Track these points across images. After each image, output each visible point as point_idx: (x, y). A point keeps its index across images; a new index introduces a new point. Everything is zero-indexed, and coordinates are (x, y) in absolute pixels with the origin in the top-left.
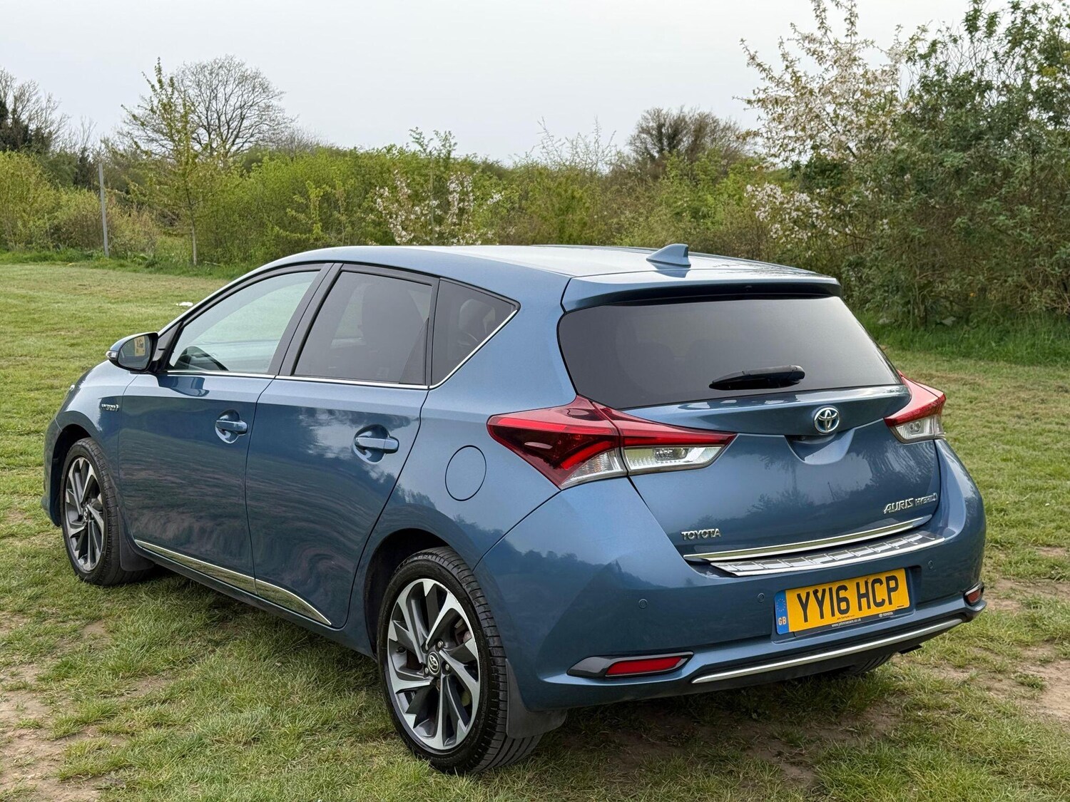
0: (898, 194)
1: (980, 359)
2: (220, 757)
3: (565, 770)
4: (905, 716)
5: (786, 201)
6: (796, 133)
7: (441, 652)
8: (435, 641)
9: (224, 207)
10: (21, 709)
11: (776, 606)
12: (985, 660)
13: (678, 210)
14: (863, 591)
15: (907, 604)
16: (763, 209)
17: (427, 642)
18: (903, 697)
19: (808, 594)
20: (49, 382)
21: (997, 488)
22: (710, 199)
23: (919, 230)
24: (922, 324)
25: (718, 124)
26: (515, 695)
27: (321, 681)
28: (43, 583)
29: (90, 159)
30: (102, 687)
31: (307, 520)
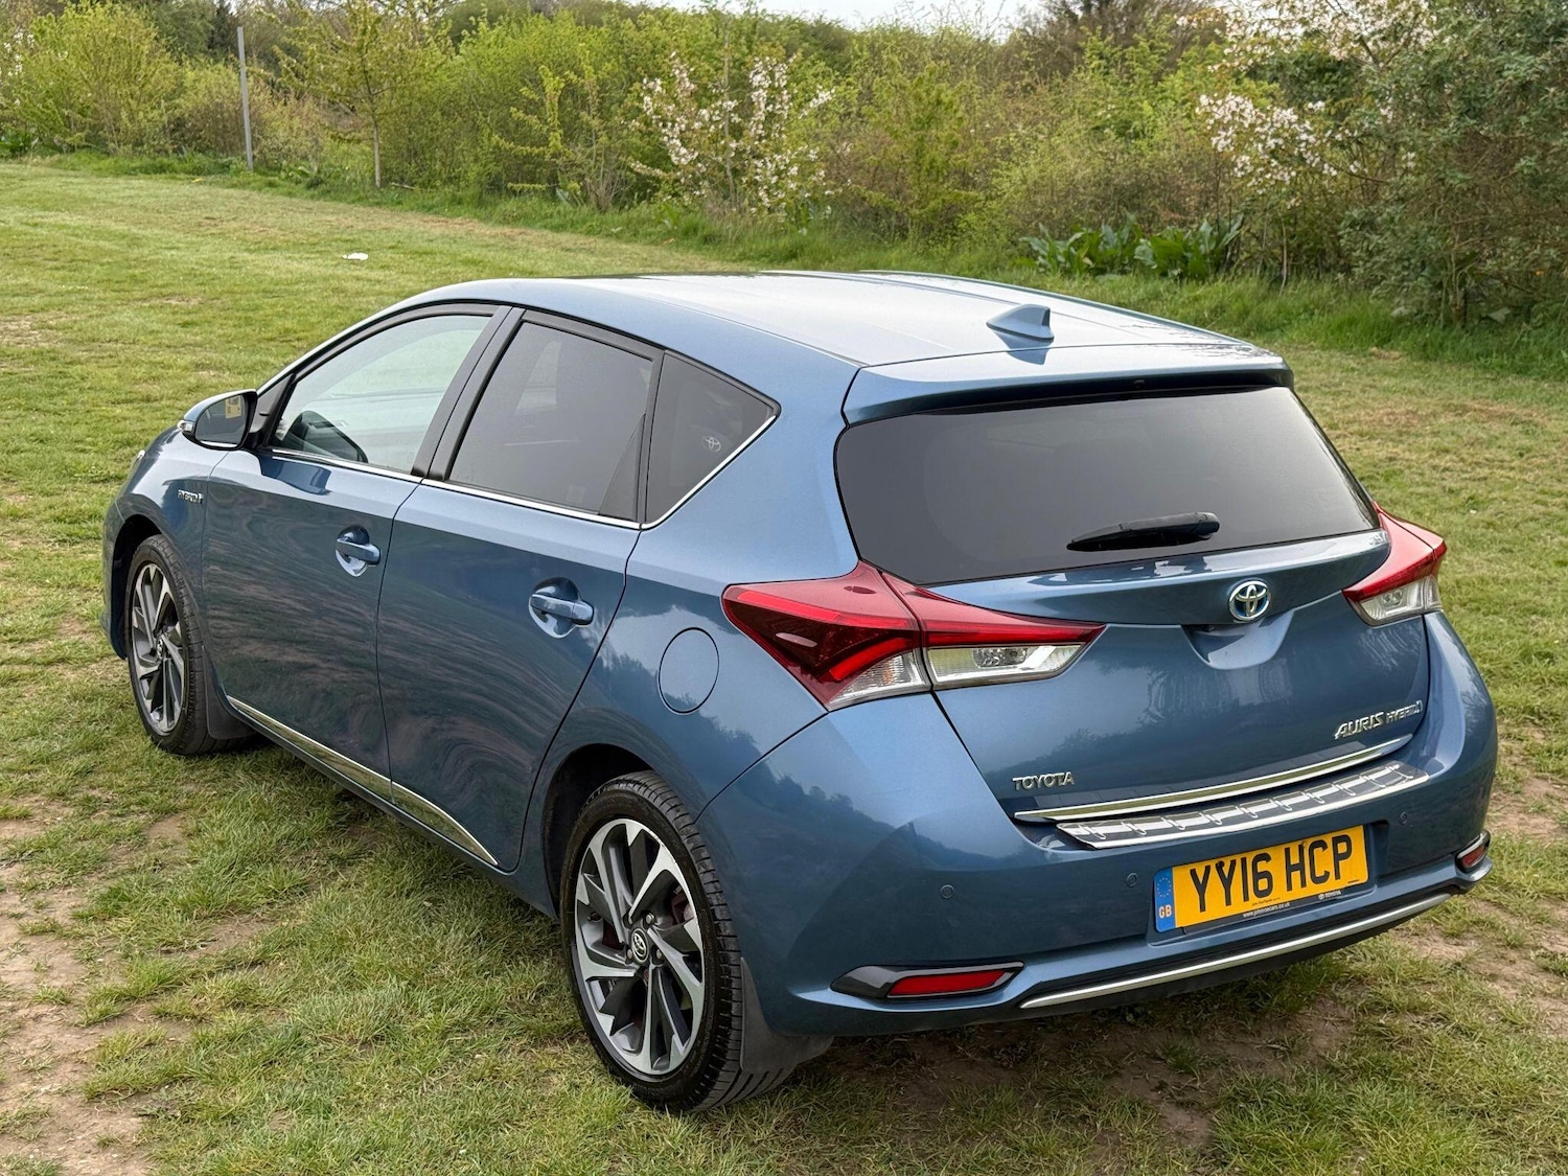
0: (1433, 114)
1: (1543, 378)
2: (324, 1066)
3: (832, 1108)
4: (1359, 1024)
5: (1260, 121)
6: (1281, 12)
7: (649, 932)
8: (642, 912)
9: (420, 99)
10: (43, 970)
11: (1157, 889)
12: (1493, 927)
13: (1098, 123)
14: (1295, 860)
15: (1363, 877)
16: (1223, 134)
17: (630, 914)
18: (1360, 989)
19: (1208, 869)
20: (143, 389)
21: (1543, 614)
22: (1147, 109)
23: (1460, 176)
24: (1459, 318)
26: (754, 1012)
27: (487, 937)
28: (97, 748)
29: (233, 11)
30: (165, 935)
31: (478, 692)
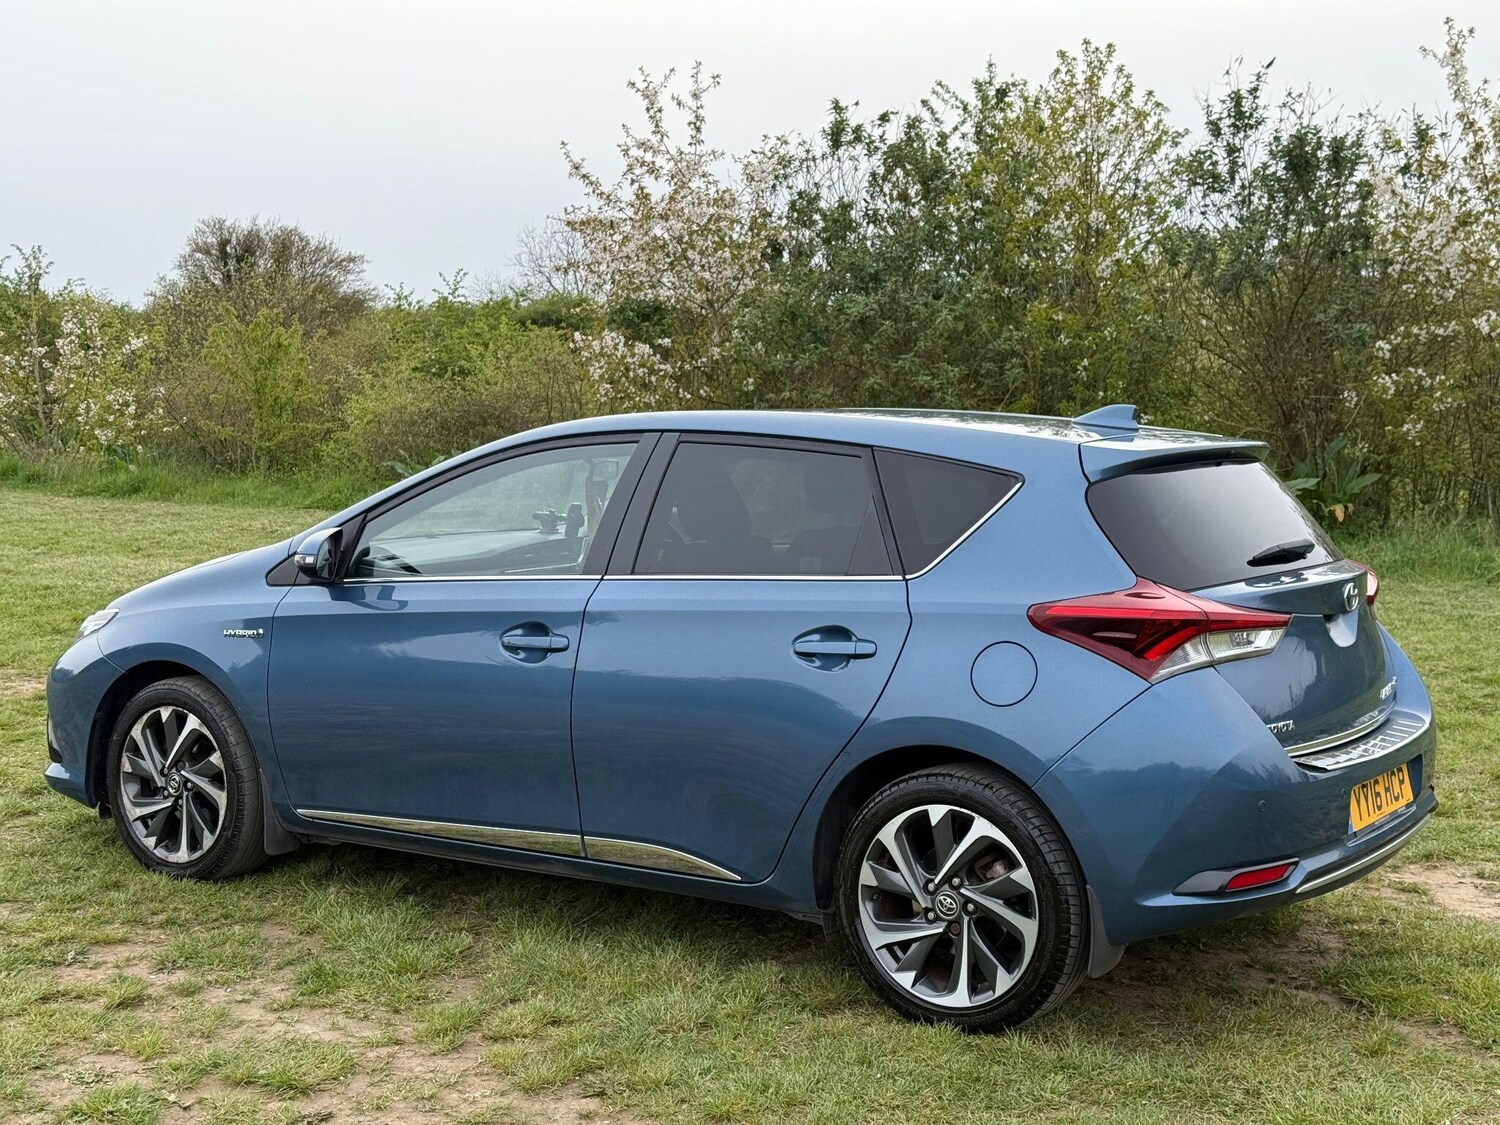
7: (961, 891)
8: (947, 880)
14: (1387, 785)
15: (1411, 798)
16: (597, 365)
17: (937, 882)
19: (1360, 790)
25: (308, 243)
